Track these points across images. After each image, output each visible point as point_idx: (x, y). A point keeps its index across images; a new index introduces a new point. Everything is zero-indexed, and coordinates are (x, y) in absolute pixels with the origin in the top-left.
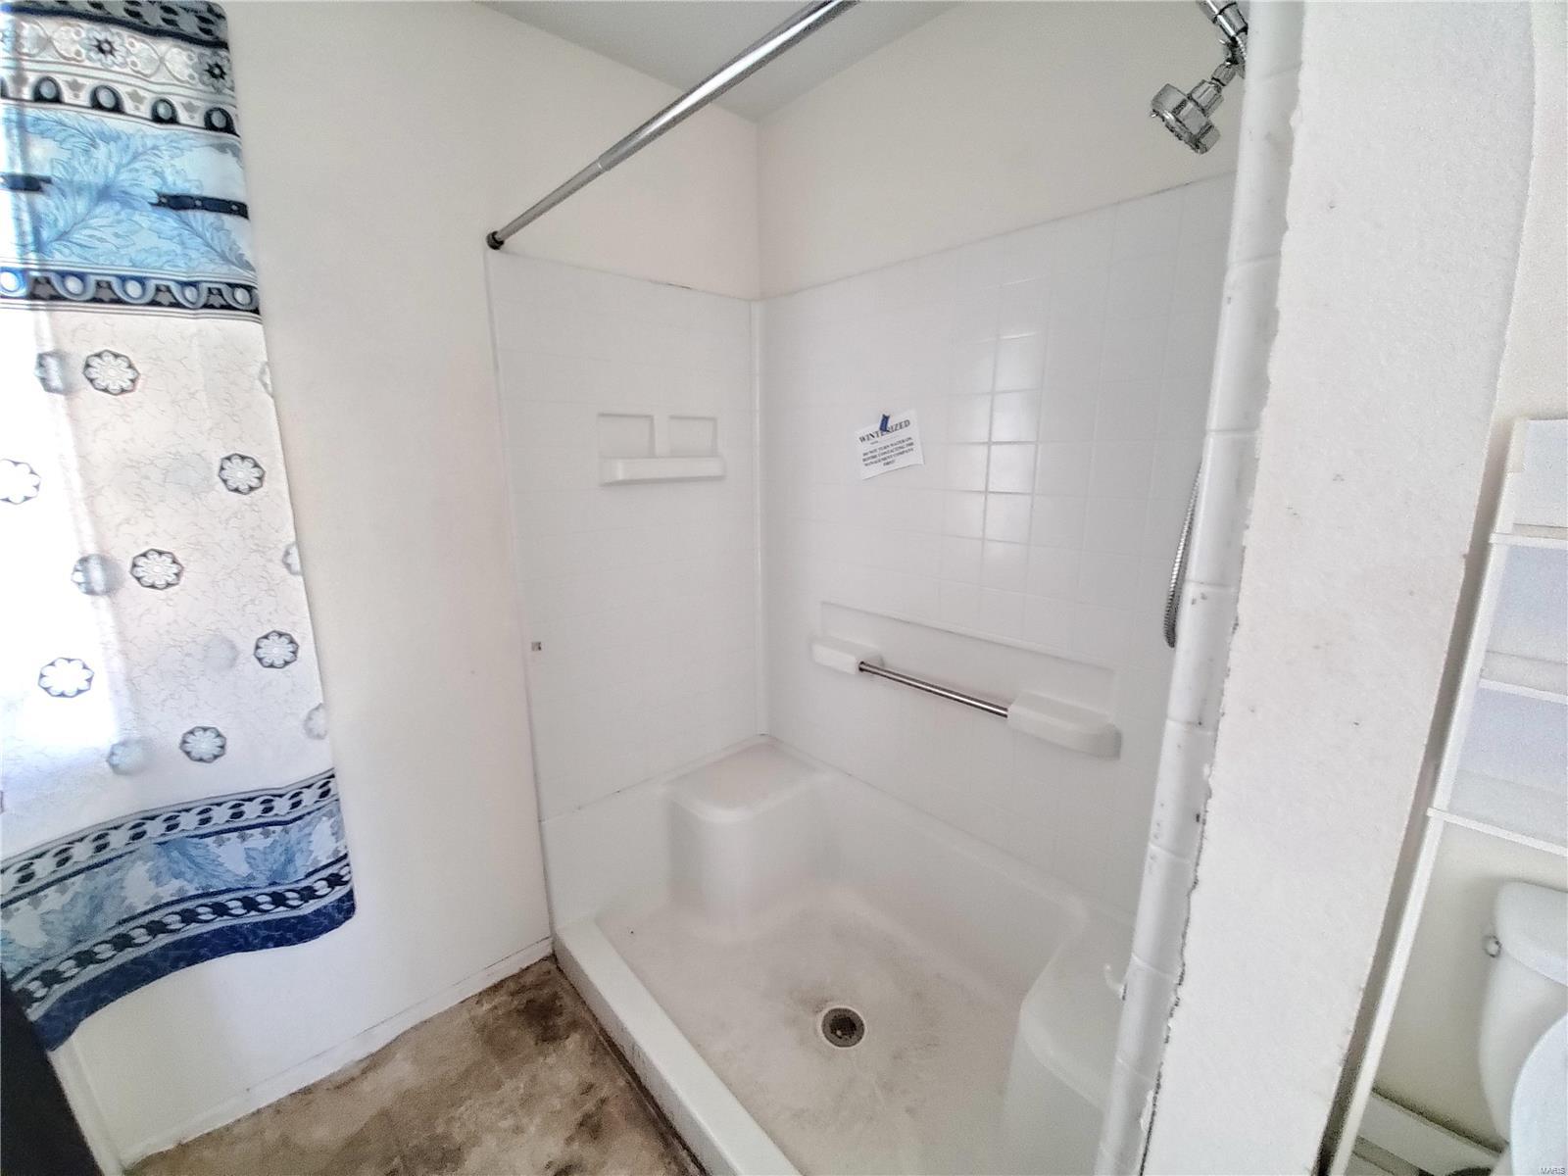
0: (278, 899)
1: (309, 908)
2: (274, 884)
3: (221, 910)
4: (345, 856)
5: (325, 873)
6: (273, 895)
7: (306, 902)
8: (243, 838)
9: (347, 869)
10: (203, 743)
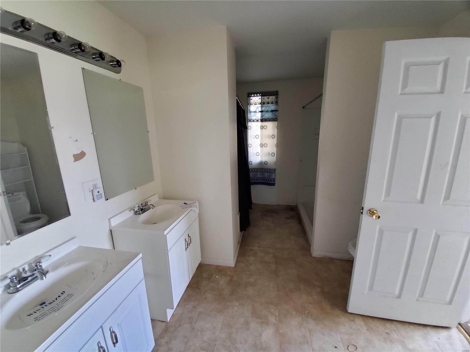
0: (269, 181)
1: (271, 183)
5: (273, 179)
8: (267, 173)
10: (266, 163)
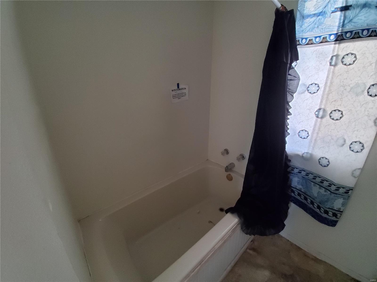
0: (319, 207)
1: (325, 215)
2: (320, 203)
3: (306, 199)
4: (342, 212)
5: (334, 211)
6: (318, 205)
7: (325, 214)
8: (320, 189)
9: (340, 215)
10: (324, 162)
